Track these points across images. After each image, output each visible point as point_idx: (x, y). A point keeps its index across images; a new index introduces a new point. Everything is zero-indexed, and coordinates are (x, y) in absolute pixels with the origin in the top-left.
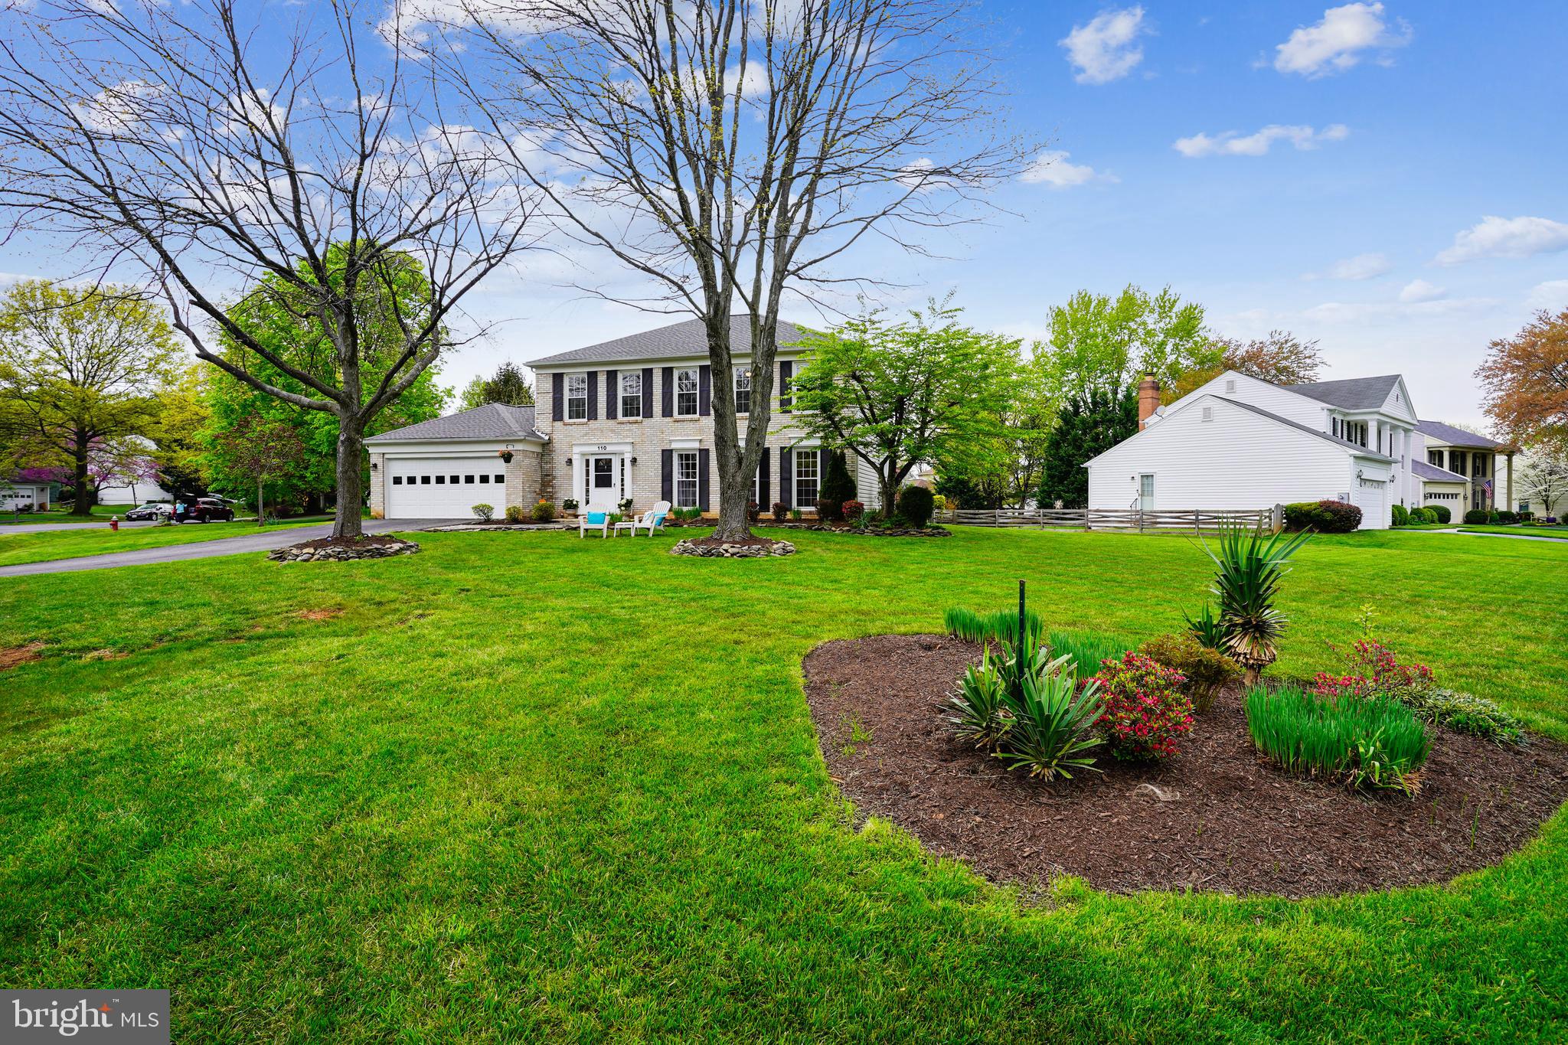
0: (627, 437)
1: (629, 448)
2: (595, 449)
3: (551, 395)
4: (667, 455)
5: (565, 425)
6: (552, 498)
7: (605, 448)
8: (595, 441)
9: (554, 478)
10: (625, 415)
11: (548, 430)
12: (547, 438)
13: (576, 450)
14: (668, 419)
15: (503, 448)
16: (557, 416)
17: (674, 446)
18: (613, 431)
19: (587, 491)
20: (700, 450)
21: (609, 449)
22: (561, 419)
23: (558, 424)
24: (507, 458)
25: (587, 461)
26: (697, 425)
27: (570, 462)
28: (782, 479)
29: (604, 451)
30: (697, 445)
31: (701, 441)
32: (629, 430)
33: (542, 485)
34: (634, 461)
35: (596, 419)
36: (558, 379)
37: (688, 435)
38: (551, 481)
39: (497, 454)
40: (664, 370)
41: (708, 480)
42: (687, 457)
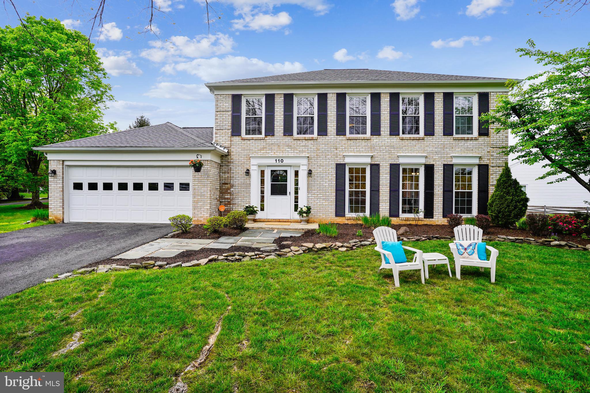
0: (303, 152)
1: (305, 161)
2: (272, 161)
3: (230, 113)
4: (340, 168)
5: (243, 139)
6: (229, 203)
7: (282, 161)
8: (271, 154)
9: (232, 186)
10: (299, 133)
11: (227, 144)
12: (226, 151)
13: (253, 161)
14: (342, 137)
15: (193, 157)
16: (236, 131)
17: (347, 160)
18: (289, 146)
19: (262, 198)
20: (372, 165)
21: (286, 161)
22: (239, 135)
23: (236, 139)
24: (197, 167)
25: (263, 172)
26: (369, 143)
27: (248, 173)
28: (444, 191)
29: (280, 164)
30: (368, 160)
31: (372, 157)
32: (305, 146)
33: (221, 193)
34: (310, 173)
35: (273, 135)
36: (236, 100)
37: (359, 151)
38: (229, 189)
39: (188, 163)
40: (338, 95)
41: (378, 191)
42: (357, 170)
